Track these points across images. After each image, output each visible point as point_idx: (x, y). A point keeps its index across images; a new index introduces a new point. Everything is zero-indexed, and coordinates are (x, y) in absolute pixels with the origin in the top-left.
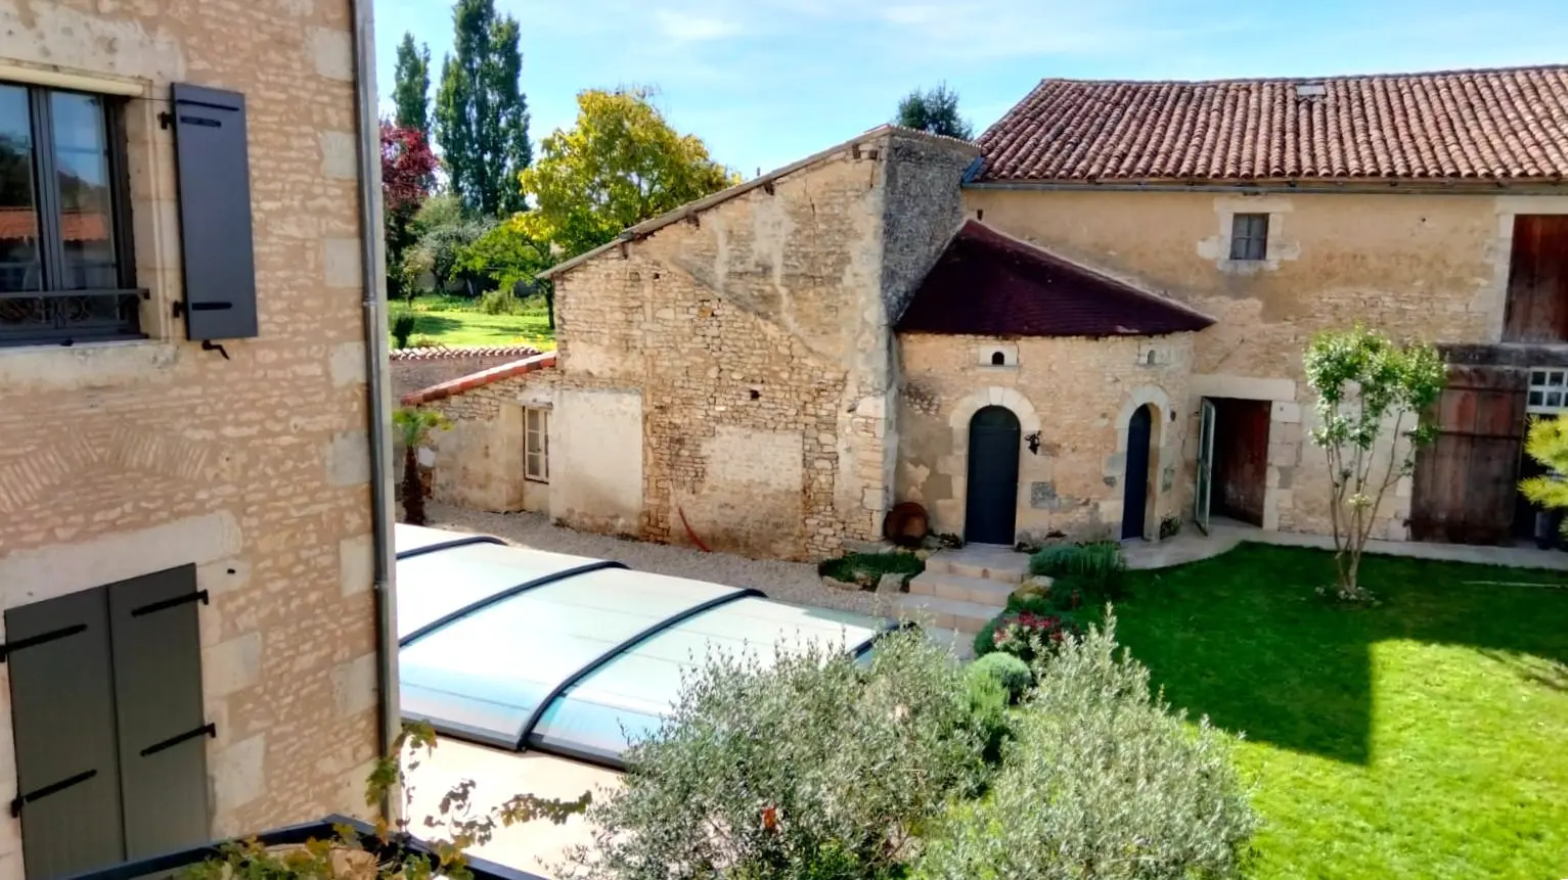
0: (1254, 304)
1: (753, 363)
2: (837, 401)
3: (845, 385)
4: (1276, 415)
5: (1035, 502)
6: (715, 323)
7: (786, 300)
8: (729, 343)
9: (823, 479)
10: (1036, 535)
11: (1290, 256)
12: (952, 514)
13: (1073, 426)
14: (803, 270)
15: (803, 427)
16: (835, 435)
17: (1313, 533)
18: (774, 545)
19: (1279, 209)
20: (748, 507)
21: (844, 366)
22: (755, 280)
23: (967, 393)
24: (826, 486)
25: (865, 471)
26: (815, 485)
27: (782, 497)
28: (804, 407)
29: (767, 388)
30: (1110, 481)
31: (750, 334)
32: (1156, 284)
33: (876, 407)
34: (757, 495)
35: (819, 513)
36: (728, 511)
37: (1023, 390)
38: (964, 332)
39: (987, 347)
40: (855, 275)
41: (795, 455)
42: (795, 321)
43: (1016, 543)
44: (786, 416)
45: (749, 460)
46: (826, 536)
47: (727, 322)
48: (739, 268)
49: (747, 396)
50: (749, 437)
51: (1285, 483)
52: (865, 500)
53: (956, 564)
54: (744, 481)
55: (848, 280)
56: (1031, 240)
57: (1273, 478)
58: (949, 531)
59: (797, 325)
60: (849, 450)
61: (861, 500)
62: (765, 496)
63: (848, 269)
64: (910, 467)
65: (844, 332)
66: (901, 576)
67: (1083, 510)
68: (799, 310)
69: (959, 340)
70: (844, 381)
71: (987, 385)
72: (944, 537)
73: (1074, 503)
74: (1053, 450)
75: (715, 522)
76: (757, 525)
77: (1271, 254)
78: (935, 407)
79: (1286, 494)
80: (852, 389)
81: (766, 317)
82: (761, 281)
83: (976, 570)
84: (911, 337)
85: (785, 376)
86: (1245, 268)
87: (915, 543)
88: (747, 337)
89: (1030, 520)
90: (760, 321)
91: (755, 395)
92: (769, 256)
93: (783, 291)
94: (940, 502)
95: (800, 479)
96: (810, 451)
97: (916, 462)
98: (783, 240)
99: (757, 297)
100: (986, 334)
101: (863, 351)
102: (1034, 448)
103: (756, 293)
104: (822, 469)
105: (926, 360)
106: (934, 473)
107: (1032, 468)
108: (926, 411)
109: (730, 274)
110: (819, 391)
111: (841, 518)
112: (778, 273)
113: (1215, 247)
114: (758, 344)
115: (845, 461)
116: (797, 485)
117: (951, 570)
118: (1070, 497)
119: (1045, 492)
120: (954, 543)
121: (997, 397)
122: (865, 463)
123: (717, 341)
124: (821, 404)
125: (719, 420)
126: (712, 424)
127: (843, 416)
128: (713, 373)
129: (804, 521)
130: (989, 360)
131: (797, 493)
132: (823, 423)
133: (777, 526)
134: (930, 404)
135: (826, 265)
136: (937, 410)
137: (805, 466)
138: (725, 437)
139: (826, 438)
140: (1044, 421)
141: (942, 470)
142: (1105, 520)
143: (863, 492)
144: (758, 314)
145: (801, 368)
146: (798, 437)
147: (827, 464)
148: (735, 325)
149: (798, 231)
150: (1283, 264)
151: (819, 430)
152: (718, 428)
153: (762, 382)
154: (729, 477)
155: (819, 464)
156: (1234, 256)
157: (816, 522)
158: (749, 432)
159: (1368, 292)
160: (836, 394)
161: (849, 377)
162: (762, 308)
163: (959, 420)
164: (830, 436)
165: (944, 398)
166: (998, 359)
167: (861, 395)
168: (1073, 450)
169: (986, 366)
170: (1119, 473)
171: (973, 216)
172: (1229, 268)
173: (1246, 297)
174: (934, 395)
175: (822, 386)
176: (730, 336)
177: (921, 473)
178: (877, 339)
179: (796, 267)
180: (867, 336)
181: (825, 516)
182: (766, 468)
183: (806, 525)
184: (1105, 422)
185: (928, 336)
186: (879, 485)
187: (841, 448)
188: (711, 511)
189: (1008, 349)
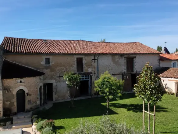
0: (49, 70)
4: (53, 85)
5: (28, 104)
10: (29, 109)
12: (15, 109)
13: (33, 91)
17: (59, 100)
19: (51, 57)
23: (16, 88)
30: (38, 98)
32: (35, 68)
37: (25, 86)
38: (15, 78)
39: (19, 80)
43: (26, 111)
51: (55, 94)
53: (19, 117)
56: (15, 62)
57: (54, 94)
58: (14, 112)
64: (6, 102)
66: (10, 122)
67: (35, 103)
69: (14, 79)
71: (19, 86)
72: (14, 113)
73: (34, 102)
74: (30, 95)
77: (50, 63)
79: (56, 96)
83: (23, 117)
84: (4, 80)
86: (47, 65)
87: (9, 116)
89: (28, 107)
94: (12, 107)
97: (7, 101)
100: (18, 78)
102: (27, 95)
105: (7, 83)
106: (11, 102)
107: (27, 98)
108: (8, 92)
113: (43, 63)
117: (18, 118)
118: (33, 102)
119: (29, 102)
120: (15, 114)
121: (21, 88)
130: (19, 82)
134: (9, 91)
136: (11, 92)
140: (29, 91)
141: (12, 101)
142: (38, 104)
150: (52, 65)
156: (46, 64)
159: (62, 68)
163: (15, 93)
165: (12, 89)
166: (21, 82)
168: (33, 94)
169: (19, 83)
170: (39, 97)
171: (5, 59)
172: (45, 65)
173: (48, 69)
174: (10, 89)
177: (8, 103)
184: (36, 89)
185: (8, 79)
186: (1, 107)
189: (22, 80)
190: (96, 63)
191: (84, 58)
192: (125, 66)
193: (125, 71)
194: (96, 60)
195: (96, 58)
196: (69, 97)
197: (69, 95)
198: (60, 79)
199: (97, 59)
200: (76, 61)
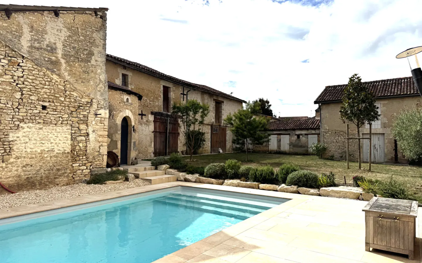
1: (44, 92)
2: (88, 111)
3: (91, 105)
5: (133, 148)
6: (20, 70)
7: (64, 65)
8: (30, 81)
9: (81, 145)
11: (133, 87)
14: (73, 54)
15: (71, 123)
16: (87, 125)
18: (57, 180)
19: (130, 75)
20: (41, 164)
21: (92, 96)
22: (47, 53)
23: (121, 111)
24: (83, 148)
25: (100, 139)
26: (77, 148)
27: (60, 156)
28: (71, 113)
29: (53, 104)
31: (43, 78)
33: (106, 113)
34: (47, 157)
35: (79, 160)
36: (29, 168)
37: (132, 111)
39: (125, 96)
40: (96, 61)
41: (67, 136)
42: (69, 75)
44: (62, 118)
45: (42, 140)
46: (83, 170)
47: (29, 70)
48: (37, 45)
49: (40, 108)
50: (41, 129)
52: (101, 151)
53: (137, 168)
54: (39, 151)
55: (93, 62)
59: (70, 77)
60: (94, 131)
61: (99, 152)
62: (51, 157)
63: (93, 57)
65: (92, 83)
68: (71, 71)
69: (118, 93)
70: (91, 103)
71: (125, 109)
74: (136, 131)
75: (19, 176)
76: (47, 172)
77: (129, 85)
78: (112, 116)
80: (95, 106)
81: (53, 72)
82: (50, 54)
85: (63, 99)
88: (41, 79)
90: (49, 73)
91: (44, 108)
92: (55, 44)
93: (63, 61)
94: (114, 151)
95: (70, 147)
96: (75, 133)
98: (63, 39)
99: (48, 61)
101: (99, 91)
102: (133, 131)
103: (46, 59)
104: (81, 140)
106: (112, 140)
107: (133, 137)
109: (31, 47)
110: (79, 107)
111: (90, 160)
112: (60, 53)
113: (119, 81)
114: (47, 83)
115: (92, 136)
116: (68, 150)
117: (136, 170)
121: (127, 113)
122: (100, 136)
123: (22, 79)
124: (80, 112)
125: (22, 121)
126: (17, 123)
127: (91, 117)
128: (18, 95)
129: (72, 165)
130: (126, 100)
131: (68, 153)
132: (81, 120)
133: (58, 170)
134: (110, 115)
135: (84, 54)
136: (112, 117)
137: (72, 140)
138: (26, 129)
139: (83, 127)
140: (134, 122)
141: (114, 139)
143: (100, 148)
144: (48, 69)
145: (70, 96)
146: (69, 127)
147: (83, 138)
148: (34, 72)
149: (70, 36)
150: (131, 89)
151: (79, 124)
152: (21, 125)
153: (49, 101)
154: (29, 150)
155: (79, 138)
156: (123, 84)
157: (78, 164)
158: (41, 126)
160: (88, 108)
161: (94, 100)
162: (50, 67)
163: (119, 121)
164: (85, 126)
165: (115, 113)
167: (99, 108)
169: (125, 102)
175: (81, 105)
176: (31, 77)
177: (109, 141)
178: (105, 87)
179: (69, 52)
180: (101, 85)
181: (82, 161)
182: (51, 143)
183: (73, 167)
186: (106, 144)
187: (90, 130)
188: (17, 170)
189: (129, 98)
190: (185, 99)
191: (171, 89)
192: (213, 114)
193: (214, 120)
194: (185, 96)
195: (185, 93)
196: (153, 155)
197: (153, 151)
198: (142, 119)
199: (187, 95)
200: (162, 91)
